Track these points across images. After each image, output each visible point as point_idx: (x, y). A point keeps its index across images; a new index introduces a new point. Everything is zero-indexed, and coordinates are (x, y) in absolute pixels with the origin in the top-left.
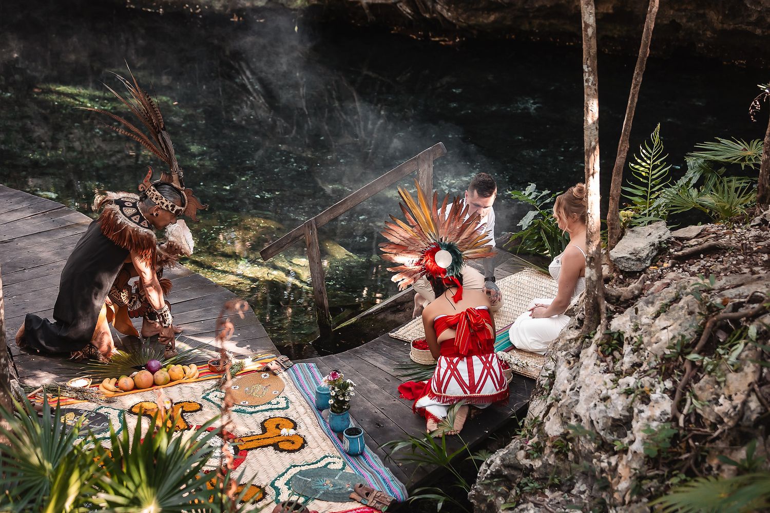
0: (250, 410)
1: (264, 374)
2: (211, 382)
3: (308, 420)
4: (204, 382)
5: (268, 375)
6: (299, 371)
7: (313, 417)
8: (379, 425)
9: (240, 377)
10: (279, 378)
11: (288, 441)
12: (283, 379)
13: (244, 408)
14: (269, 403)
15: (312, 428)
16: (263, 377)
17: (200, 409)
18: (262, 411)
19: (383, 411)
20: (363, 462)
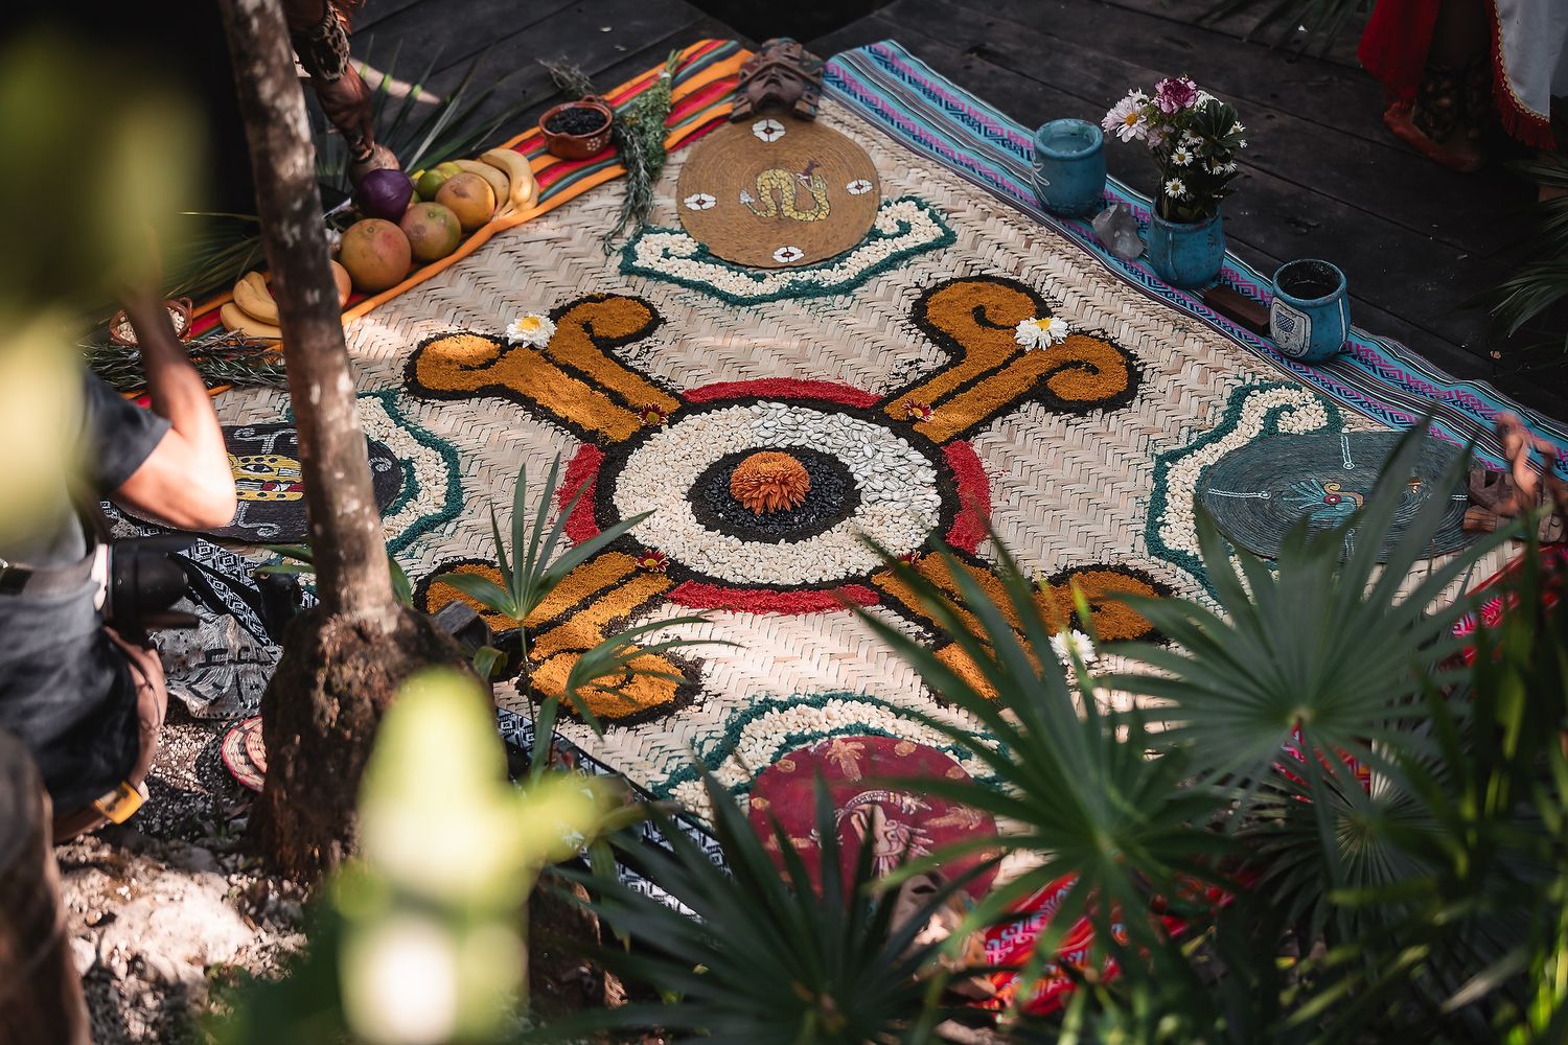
0: (833, 276)
1: (758, 129)
2: (595, 201)
3: (1057, 266)
4: (575, 210)
5: (774, 124)
6: (861, 80)
7: (1072, 250)
8: (1298, 224)
9: (681, 157)
10: (826, 130)
11: (1065, 366)
12: (837, 128)
13: (806, 276)
14: (875, 235)
15: (1099, 294)
16: (764, 137)
17: (656, 321)
18: (876, 270)
19: (1266, 166)
20: (1372, 380)
